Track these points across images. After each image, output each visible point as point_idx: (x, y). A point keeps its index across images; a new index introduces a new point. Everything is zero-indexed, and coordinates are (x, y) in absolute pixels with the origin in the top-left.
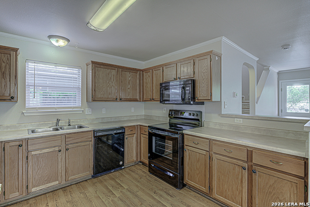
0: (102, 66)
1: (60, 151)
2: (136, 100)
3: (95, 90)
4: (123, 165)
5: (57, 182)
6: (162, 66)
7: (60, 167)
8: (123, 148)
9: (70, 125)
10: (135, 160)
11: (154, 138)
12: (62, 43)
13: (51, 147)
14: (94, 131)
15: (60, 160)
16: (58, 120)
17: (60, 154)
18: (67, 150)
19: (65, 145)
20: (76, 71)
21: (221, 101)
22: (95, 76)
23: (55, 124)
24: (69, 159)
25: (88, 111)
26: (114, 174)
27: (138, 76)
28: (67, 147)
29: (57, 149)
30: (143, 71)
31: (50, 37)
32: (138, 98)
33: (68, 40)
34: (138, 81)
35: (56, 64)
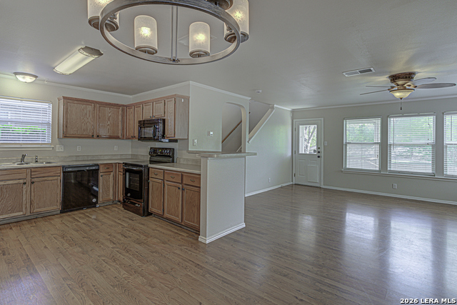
0: (75, 102)
1: (25, 183)
2: (117, 138)
3: (66, 127)
4: (97, 202)
5: (22, 213)
6: (142, 103)
7: (24, 199)
8: (97, 187)
9: (37, 162)
10: (112, 198)
11: (127, 174)
12: (29, 79)
13: (16, 179)
14: (63, 167)
15: (24, 192)
16: (24, 156)
17: (25, 186)
18: (32, 183)
19: (30, 178)
20: (45, 106)
21: (188, 139)
22: (67, 112)
23: (20, 160)
24: (34, 192)
25: (59, 148)
26: (87, 211)
27: (120, 112)
28: (33, 180)
29: (22, 181)
30: (126, 106)
31: (16, 74)
32: (120, 135)
33: (36, 77)
34: (120, 117)
35: (22, 99)
